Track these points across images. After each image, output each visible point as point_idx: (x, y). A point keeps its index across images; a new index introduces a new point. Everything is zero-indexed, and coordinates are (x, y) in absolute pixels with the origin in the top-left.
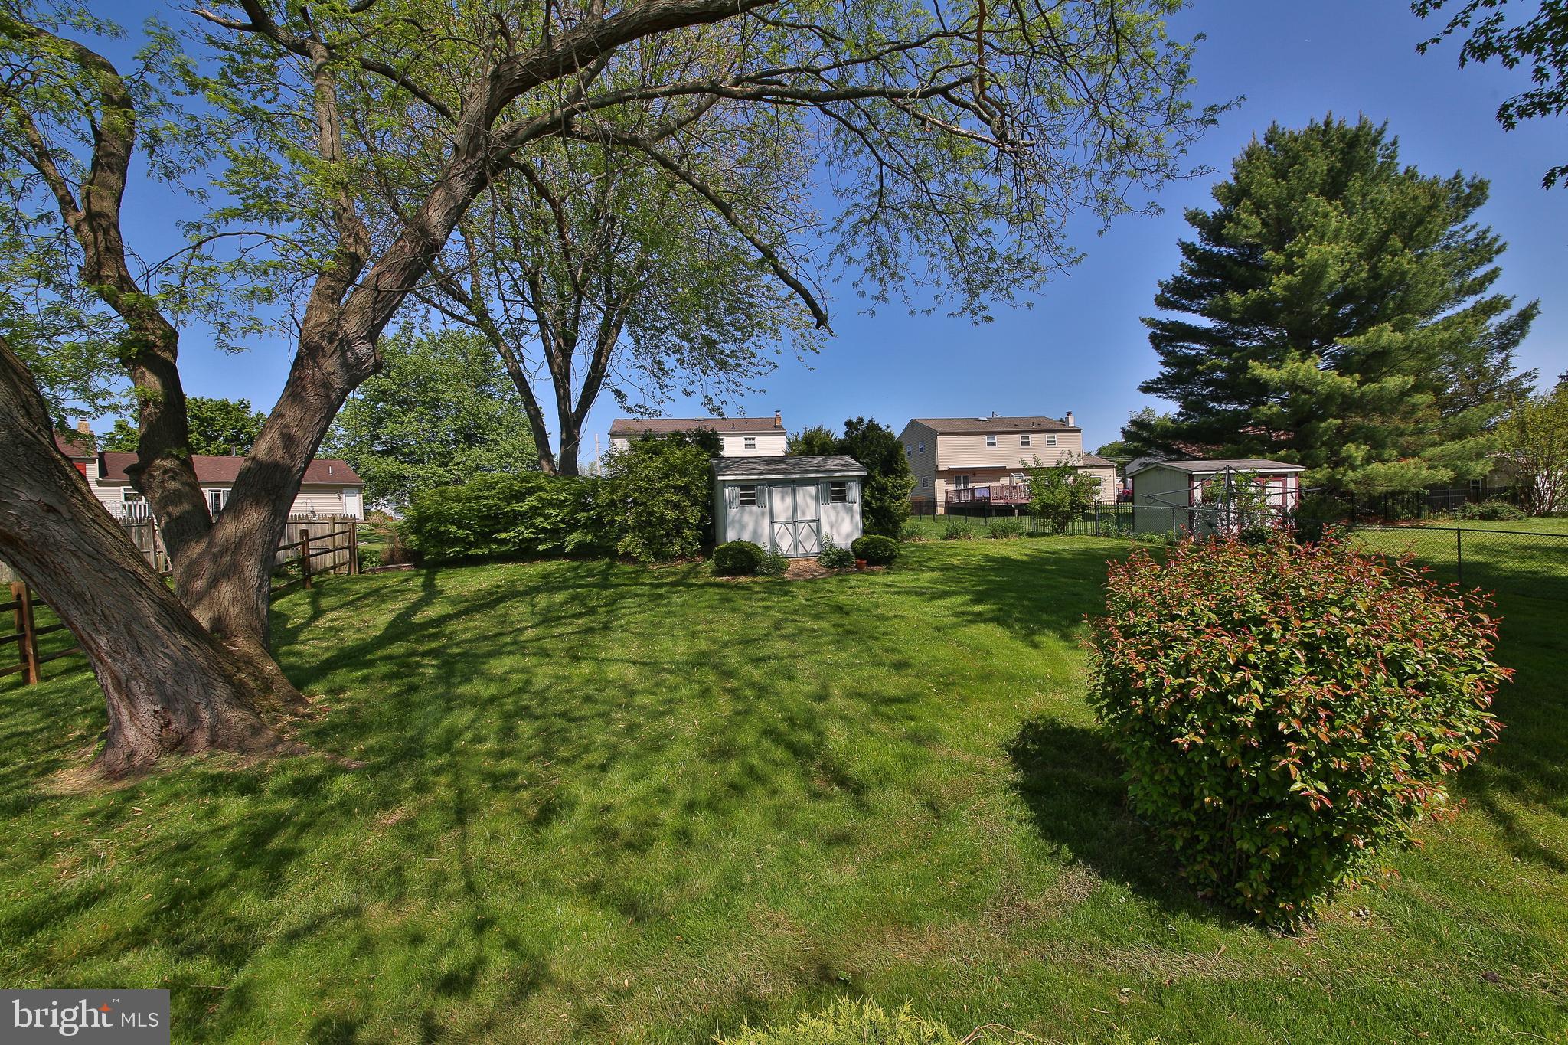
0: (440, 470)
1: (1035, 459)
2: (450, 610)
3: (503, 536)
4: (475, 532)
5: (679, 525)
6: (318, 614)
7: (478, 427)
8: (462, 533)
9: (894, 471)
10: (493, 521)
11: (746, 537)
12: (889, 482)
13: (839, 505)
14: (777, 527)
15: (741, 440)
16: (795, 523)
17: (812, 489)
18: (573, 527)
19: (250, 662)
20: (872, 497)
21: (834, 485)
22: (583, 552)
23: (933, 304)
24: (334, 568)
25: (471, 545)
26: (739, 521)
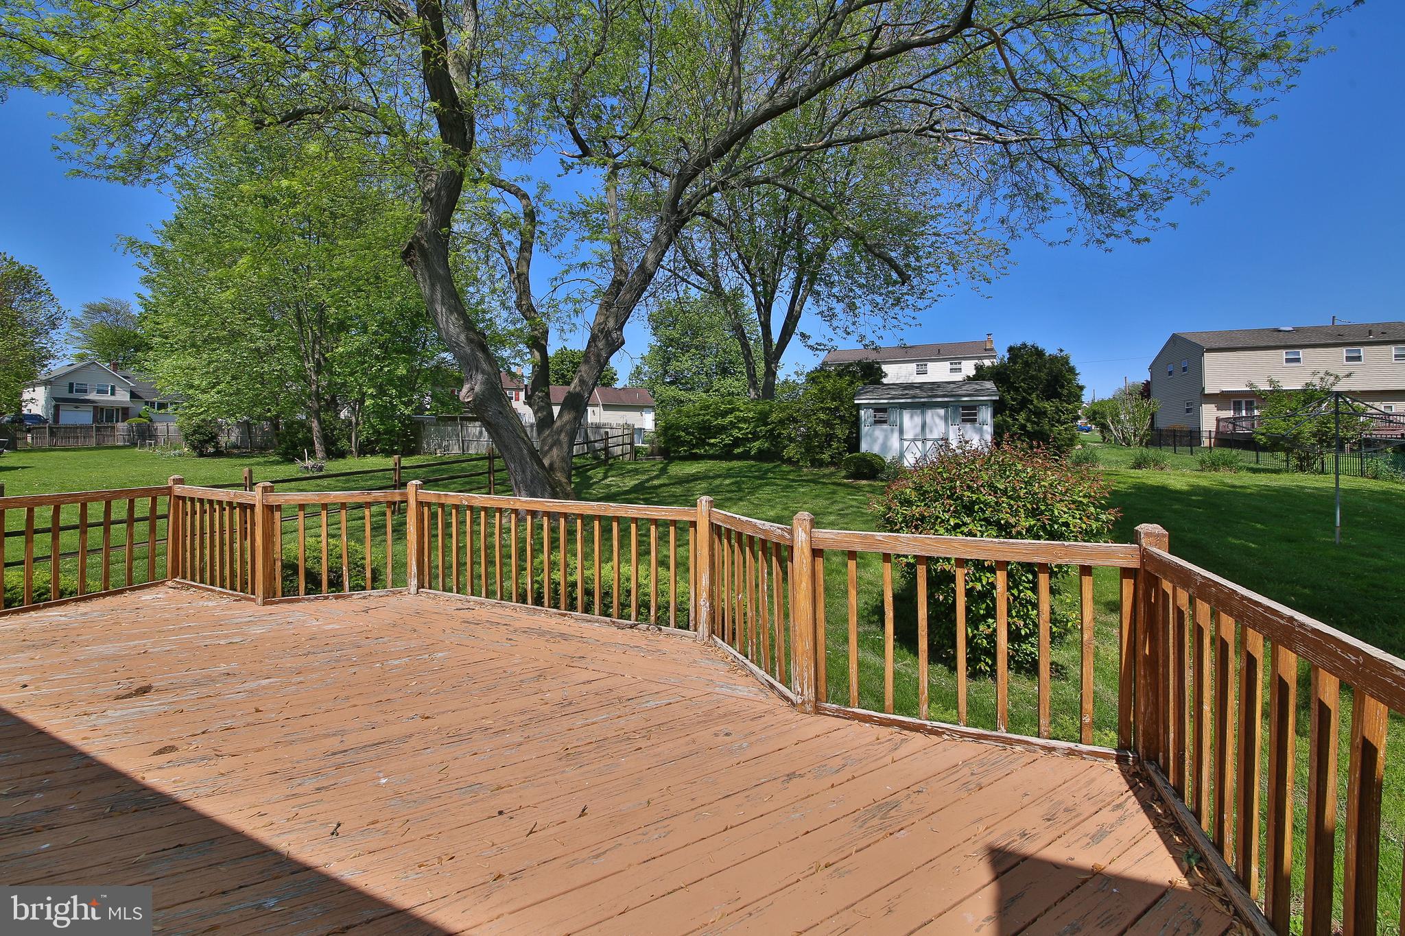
0: (704, 395)
1: (1271, 382)
2: (667, 481)
3: (712, 441)
4: (695, 437)
5: (830, 437)
6: (605, 477)
7: (730, 362)
8: (688, 438)
9: (1058, 396)
10: (707, 430)
11: (876, 450)
12: (1048, 406)
13: (968, 425)
14: (906, 444)
15: (947, 365)
16: (924, 441)
17: (942, 412)
18: (756, 437)
20: (1028, 420)
21: (964, 408)
22: (762, 456)
24: (622, 455)
25: (694, 446)
26: (871, 436)
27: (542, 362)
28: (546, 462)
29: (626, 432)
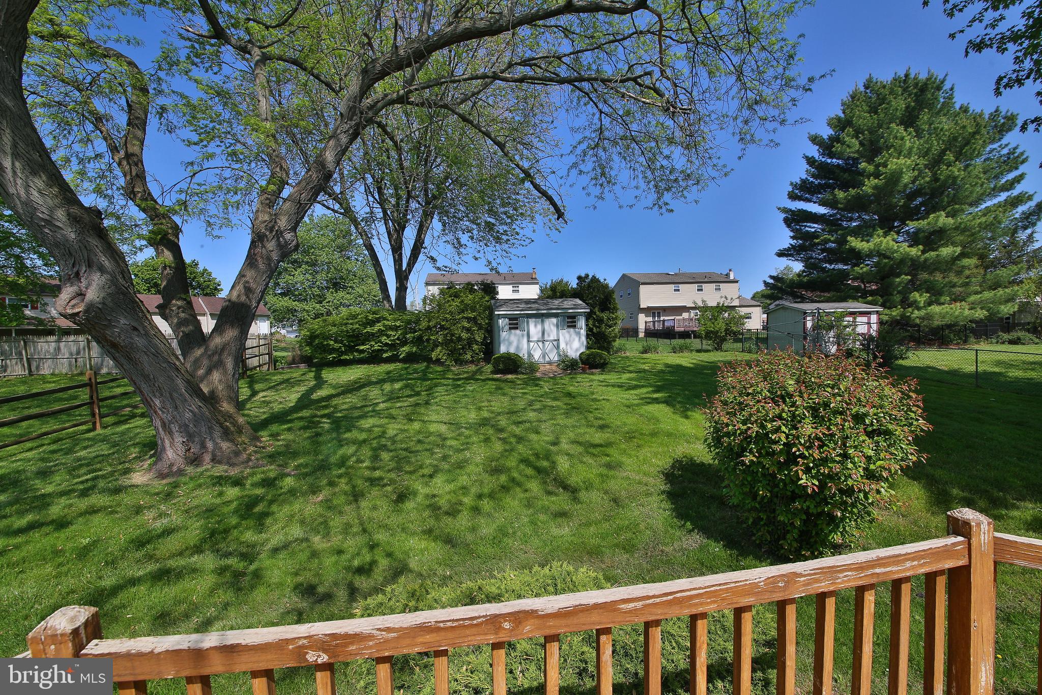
0: (318, 306)
1: (703, 301)
2: (333, 392)
3: (362, 348)
4: (345, 345)
5: (470, 342)
6: (254, 393)
8: (337, 346)
9: (608, 309)
10: (356, 338)
11: (512, 350)
12: (604, 315)
13: (572, 330)
14: (532, 344)
15: (510, 288)
16: (543, 341)
17: (554, 320)
18: (404, 343)
19: (230, 416)
20: (594, 325)
21: (569, 317)
22: (411, 359)
23: (633, 201)
24: (260, 366)
25: (342, 353)
26: (508, 340)
27: (177, 264)
28: (206, 390)
29: (262, 342)
